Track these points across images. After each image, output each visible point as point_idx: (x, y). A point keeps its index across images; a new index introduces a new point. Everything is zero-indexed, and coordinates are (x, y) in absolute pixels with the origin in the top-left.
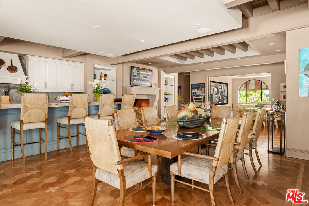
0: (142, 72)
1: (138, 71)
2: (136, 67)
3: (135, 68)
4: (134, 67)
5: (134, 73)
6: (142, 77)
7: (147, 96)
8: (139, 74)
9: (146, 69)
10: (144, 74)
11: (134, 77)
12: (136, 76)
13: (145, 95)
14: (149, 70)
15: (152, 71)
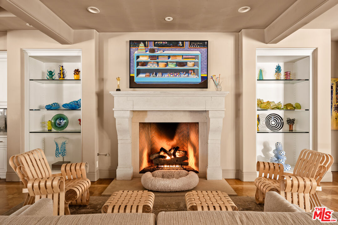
0: (165, 52)
1: (153, 51)
2: (144, 42)
3: (142, 45)
4: (139, 42)
5: (138, 57)
6: (167, 65)
7: (188, 114)
8: (157, 57)
9: (183, 42)
10: (175, 56)
11: (140, 67)
12: (145, 64)
13: (182, 113)
14: (194, 44)
15: (204, 44)
